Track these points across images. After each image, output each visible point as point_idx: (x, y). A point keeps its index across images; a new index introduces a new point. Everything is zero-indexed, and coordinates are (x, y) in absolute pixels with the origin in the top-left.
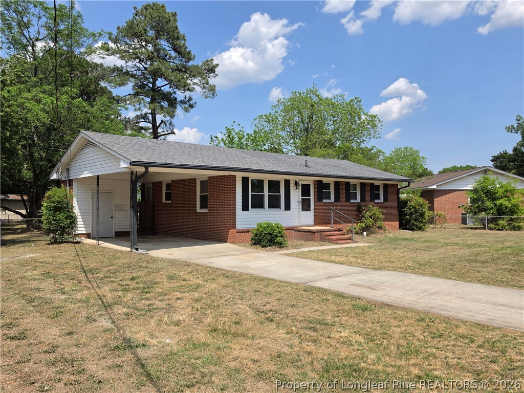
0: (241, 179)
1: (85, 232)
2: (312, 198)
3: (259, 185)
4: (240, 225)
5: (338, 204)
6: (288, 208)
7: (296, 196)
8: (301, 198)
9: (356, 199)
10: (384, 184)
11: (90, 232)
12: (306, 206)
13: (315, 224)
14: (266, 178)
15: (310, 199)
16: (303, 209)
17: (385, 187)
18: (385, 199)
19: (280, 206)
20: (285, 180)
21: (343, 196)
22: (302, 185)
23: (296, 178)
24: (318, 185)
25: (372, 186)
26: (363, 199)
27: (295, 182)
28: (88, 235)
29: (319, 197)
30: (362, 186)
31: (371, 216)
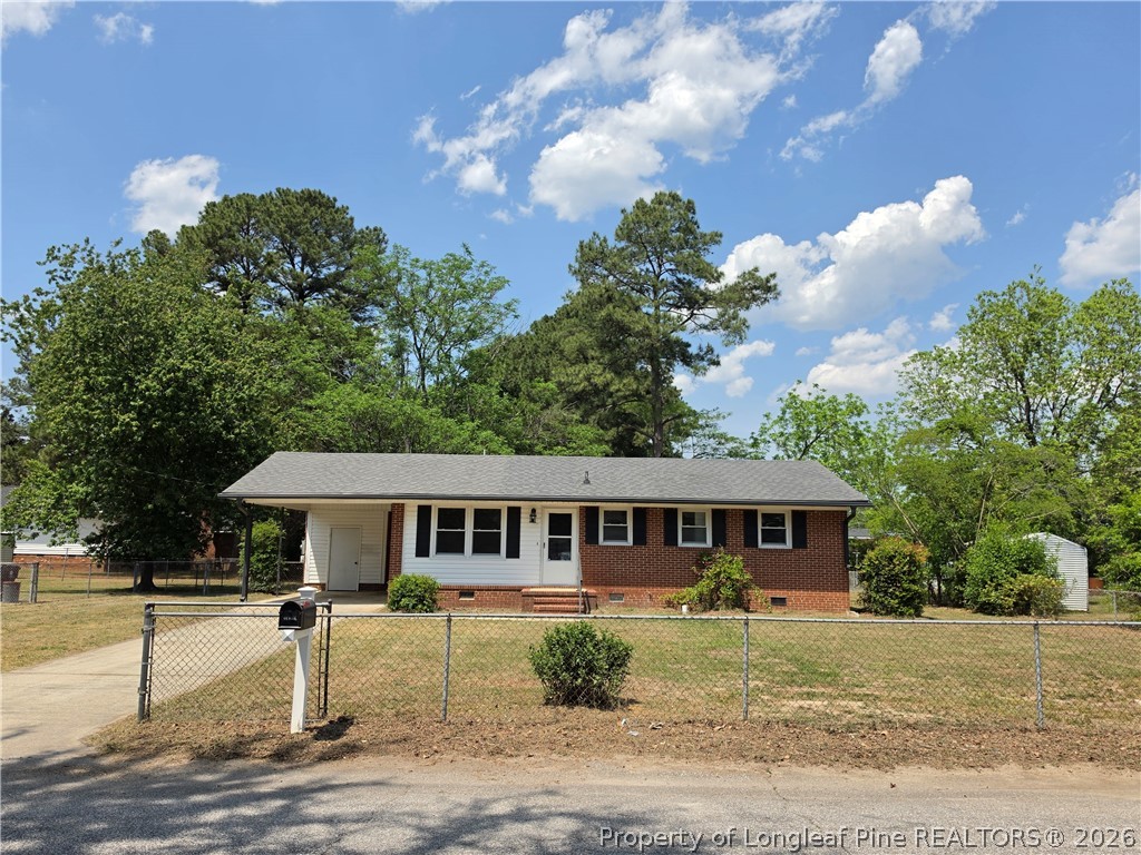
0: (416, 509)
1: (318, 582)
2: (575, 537)
3: (452, 518)
5: (643, 550)
6: (513, 552)
7: (534, 536)
8: (546, 537)
9: (702, 541)
10: (796, 512)
11: (325, 582)
12: (558, 550)
13: (583, 584)
14: (470, 506)
15: (570, 540)
16: (551, 557)
17: (800, 518)
18: (800, 541)
19: (497, 551)
20: (509, 508)
21: (656, 534)
22: (550, 514)
23: (537, 505)
24: (590, 515)
25: (749, 516)
26: (719, 539)
27: (534, 511)
28: (322, 586)
29: (590, 536)
30: (718, 516)
31: (718, 575)
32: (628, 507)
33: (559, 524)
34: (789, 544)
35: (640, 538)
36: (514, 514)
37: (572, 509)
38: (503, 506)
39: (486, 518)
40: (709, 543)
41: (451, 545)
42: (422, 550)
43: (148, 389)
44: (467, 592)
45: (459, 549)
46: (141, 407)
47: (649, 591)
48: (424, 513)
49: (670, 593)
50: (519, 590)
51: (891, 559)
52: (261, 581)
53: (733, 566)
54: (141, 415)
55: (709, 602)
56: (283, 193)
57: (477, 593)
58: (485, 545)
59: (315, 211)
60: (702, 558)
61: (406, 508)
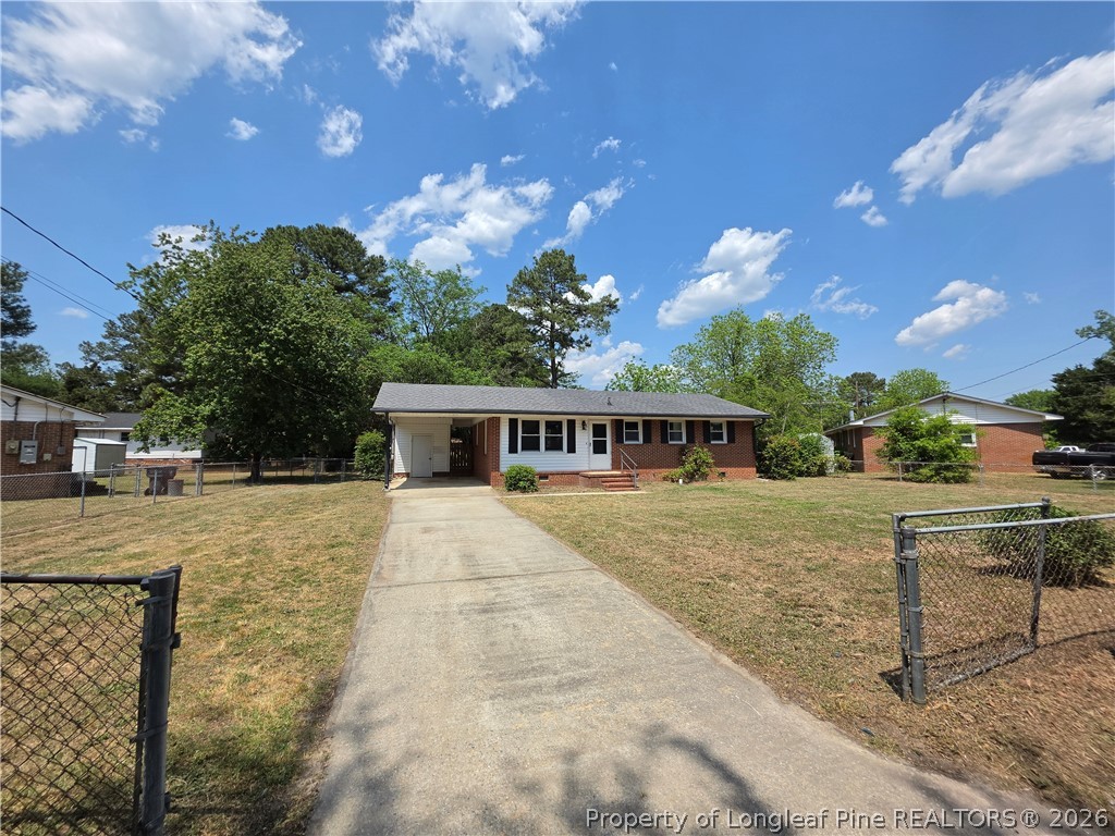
0: (508, 420)
1: (404, 471)
2: (609, 439)
3: (531, 427)
4: (504, 468)
5: (649, 446)
6: (572, 449)
7: (584, 439)
8: (591, 439)
9: (681, 440)
10: (728, 422)
12: (599, 448)
13: (613, 469)
14: (542, 419)
15: (605, 440)
16: (595, 452)
17: (731, 425)
18: (731, 439)
19: (561, 449)
20: (568, 421)
21: (656, 436)
22: (594, 425)
23: (585, 418)
24: (618, 425)
25: (706, 424)
26: (691, 439)
27: (584, 422)
28: (408, 475)
29: (618, 439)
30: (690, 425)
31: (695, 460)
32: (639, 420)
33: (599, 430)
34: (725, 441)
35: (647, 439)
36: (571, 424)
37: (606, 420)
38: (564, 419)
39: (554, 427)
40: (684, 441)
41: (531, 445)
42: (513, 449)
43: (276, 334)
44: (544, 476)
45: (537, 448)
46: (269, 349)
47: (653, 471)
48: (513, 423)
49: (665, 472)
50: (577, 473)
51: (785, 448)
52: (373, 472)
53: (704, 454)
54: (270, 356)
55: (690, 477)
56: (321, 228)
57: (550, 477)
58: (554, 445)
59: (343, 240)
60: (682, 450)
61: (502, 421)
